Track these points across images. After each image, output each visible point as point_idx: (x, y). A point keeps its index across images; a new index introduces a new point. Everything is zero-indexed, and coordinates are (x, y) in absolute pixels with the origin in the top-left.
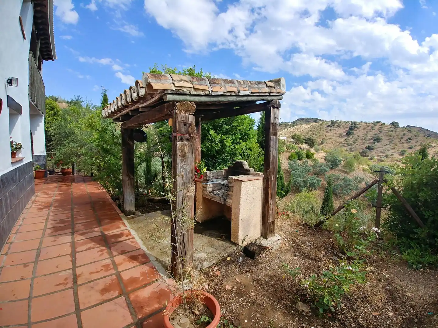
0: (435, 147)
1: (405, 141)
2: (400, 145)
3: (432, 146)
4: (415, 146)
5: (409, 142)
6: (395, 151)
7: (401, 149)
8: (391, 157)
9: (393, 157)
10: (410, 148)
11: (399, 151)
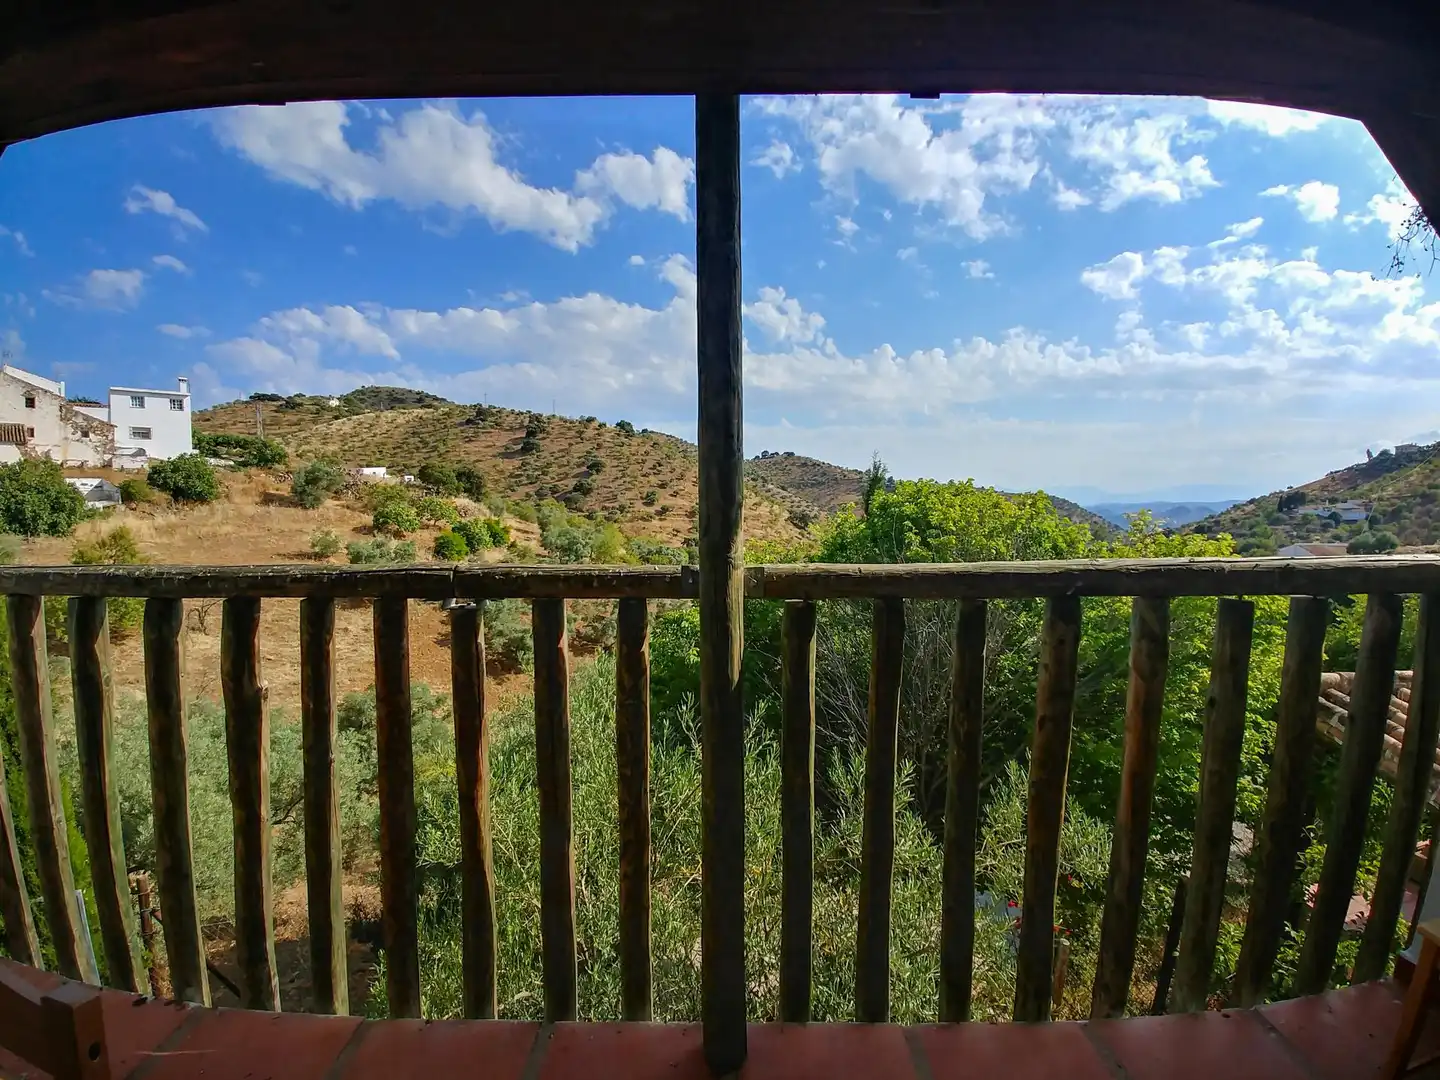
1: (650, 469)
2: (642, 479)
4: (671, 480)
5: (659, 472)
6: (637, 495)
7: (646, 490)
8: (631, 510)
9: (635, 509)
10: (663, 486)
11: (644, 495)
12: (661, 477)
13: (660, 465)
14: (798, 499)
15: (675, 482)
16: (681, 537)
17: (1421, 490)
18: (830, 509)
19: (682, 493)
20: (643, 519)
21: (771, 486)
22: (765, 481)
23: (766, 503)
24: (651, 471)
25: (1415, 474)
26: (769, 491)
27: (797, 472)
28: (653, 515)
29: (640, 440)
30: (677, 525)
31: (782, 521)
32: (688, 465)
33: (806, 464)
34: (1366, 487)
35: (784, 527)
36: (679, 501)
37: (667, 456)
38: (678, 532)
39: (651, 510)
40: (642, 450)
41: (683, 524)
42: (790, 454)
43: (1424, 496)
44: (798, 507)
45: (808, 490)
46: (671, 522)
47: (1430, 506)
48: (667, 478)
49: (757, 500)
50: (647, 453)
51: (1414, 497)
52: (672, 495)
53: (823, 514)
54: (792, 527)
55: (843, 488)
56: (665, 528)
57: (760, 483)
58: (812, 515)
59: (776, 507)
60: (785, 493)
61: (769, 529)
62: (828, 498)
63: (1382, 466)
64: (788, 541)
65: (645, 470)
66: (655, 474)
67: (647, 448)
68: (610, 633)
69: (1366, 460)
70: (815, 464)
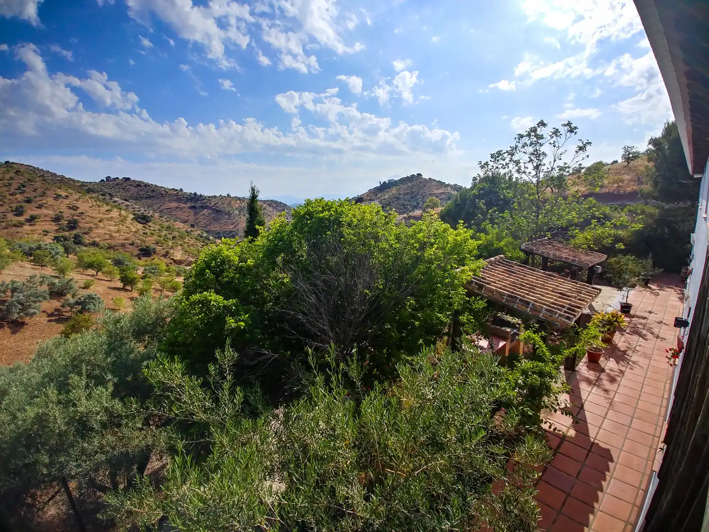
0: (67, 196)
1: (16, 189)
2: (11, 197)
3: (61, 195)
4: (35, 197)
5: (24, 192)
6: (7, 209)
7: (14, 205)
8: (4, 220)
9: (7, 219)
10: (28, 201)
11: (14, 209)
12: (26, 195)
13: (24, 186)
14: (137, 206)
15: (38, 199)
16: (52, 235)
17: (396, 196)
18: (160, 212)
19: (46, 205)
20: (15, 226)
21: (116, 199)
22: (111, 196)
23: (115, 210)
24: (17, 191)
25: (394, 190)
26: (115, 202)
27: (133, 190)
28: (24, 222)
29: (5, 169)
30: (45, 228)
31: (129, 220)
32: (48, 186)
33: (139, 185)
34: (380, 195)
35: (131, 224)
36: (44, 211)
37: (29, 180)
38: (47, 232)
39: (22, 219)
40: (7, 177)
41: (50, 226)
42: (128, 179)
43: (397, 198)
44: (139, 211)
45: (144, 200)
46: (39, 227)
47: (399, 201)
48: (31, 195)
49: (108, 208)
50: (11, 178)
51: (394, 198)
52: (37, 208)
53: (156, 215)
54: (137, 223)
55: (167, 199)
56: (35, 230)
57: (108, 197)
58: (149, 215)
59: (123, 212)
60: (128, 203)
61: (121, 226)
62: (158, 205)
63: (384, 187)
64: (136, 232)
65: (12, 190)
66: (20, 193)
67: (12, 174)
68: (14, 310)
69: (379, 185)
70: (146, 185)
